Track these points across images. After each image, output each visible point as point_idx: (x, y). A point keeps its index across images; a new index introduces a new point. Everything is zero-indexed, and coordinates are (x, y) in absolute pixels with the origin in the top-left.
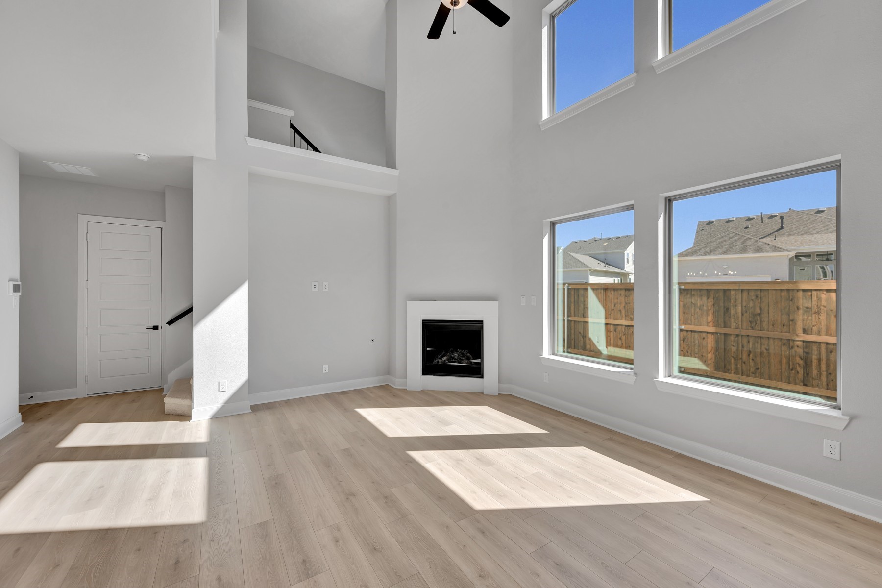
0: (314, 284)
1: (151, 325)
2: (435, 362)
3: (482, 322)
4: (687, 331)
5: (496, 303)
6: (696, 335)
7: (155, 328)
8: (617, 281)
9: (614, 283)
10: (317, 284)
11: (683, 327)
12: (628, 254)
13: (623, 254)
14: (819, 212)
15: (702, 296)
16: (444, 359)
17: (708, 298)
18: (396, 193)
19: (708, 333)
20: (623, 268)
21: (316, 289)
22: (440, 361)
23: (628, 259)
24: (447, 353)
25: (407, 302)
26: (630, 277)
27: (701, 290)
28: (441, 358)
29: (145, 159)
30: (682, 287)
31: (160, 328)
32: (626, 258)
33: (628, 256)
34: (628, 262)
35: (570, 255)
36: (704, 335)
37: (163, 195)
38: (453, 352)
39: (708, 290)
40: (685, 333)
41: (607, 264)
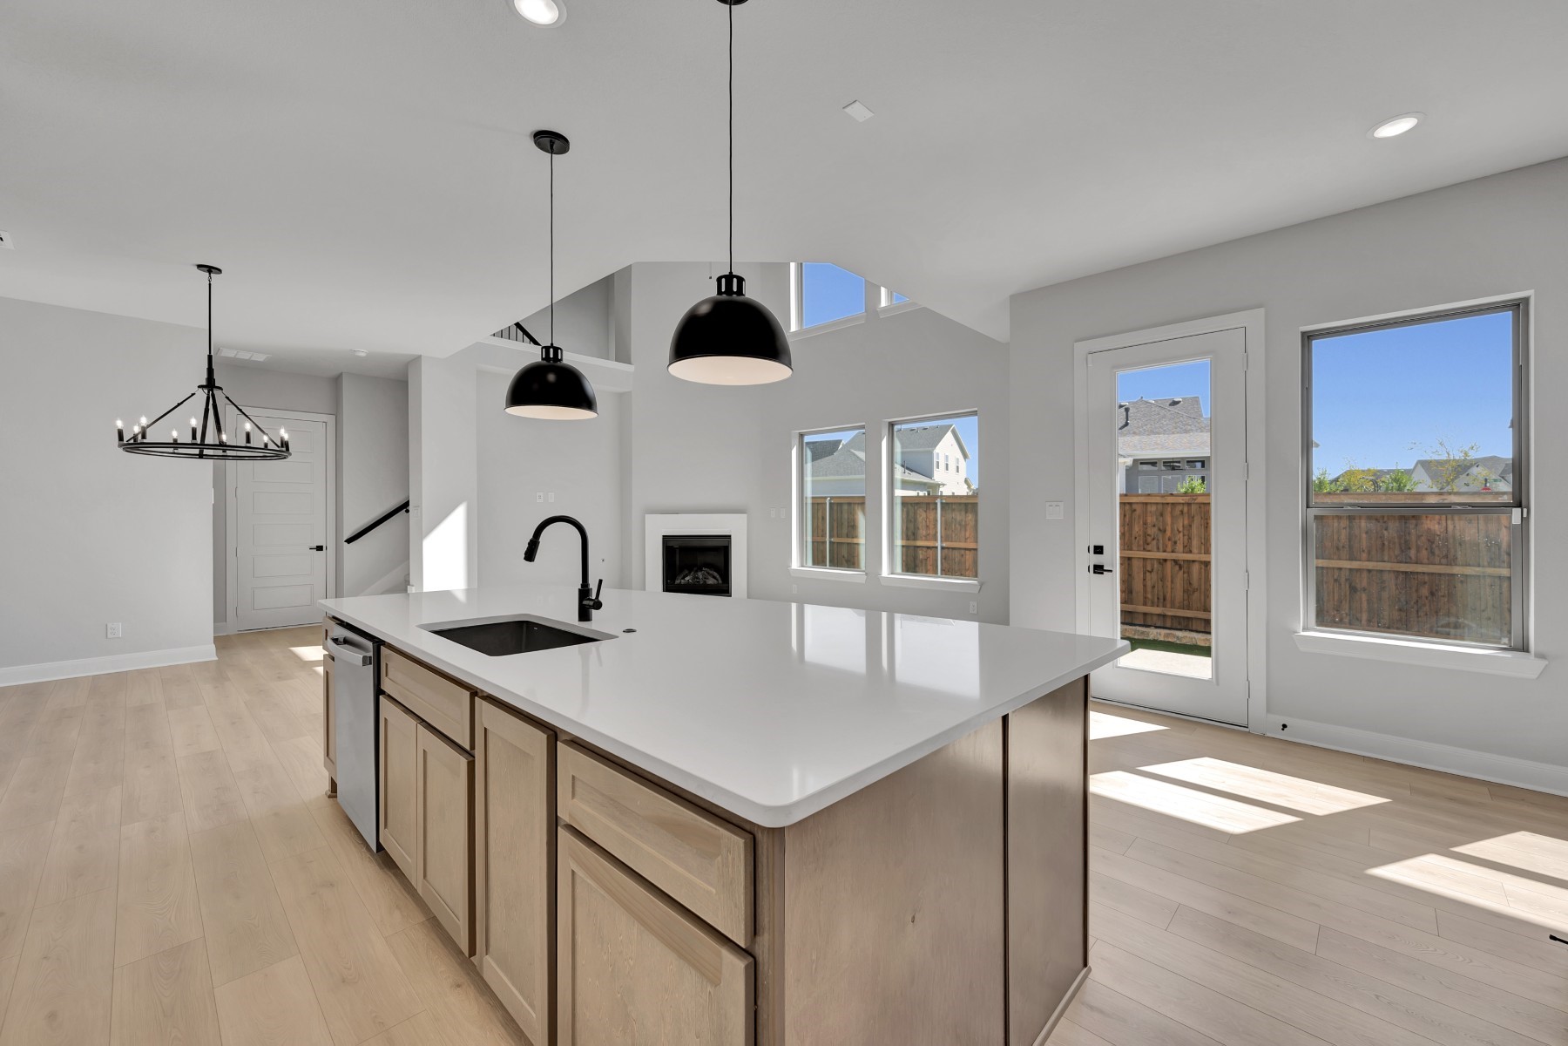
0: (538, 494)
1: (315, 546)
2: (677, 582)
3: (729, 537)
4: (948, 548)
5: (745, 515)
6: (956, 552)
7: (320, 548)
8: (921, 494)
9: (918, 496)
10: (541, 494)
11: (944, 545)
12: (938, 454)
13: (931, 454)
14: (1175, 403)
15: (961, 510)
16: (687, 579)
17: (966, 512)
18: (630, 392)
19: (966, 549)
20: (930, 476)
21: (541, 501)
22: (683, 581)
23: (938, 463)
24: (690, 573)
25: (647, 516)
26: (941, 489)
27: (960, 504)
28: (683, 578)
29: (363, 355)
30: (944, 501)
31: (324, 548)
32: (935, 460)
33: (938, 458)
34: (938, 467)
35: (854, 455)
36: (963, 552)
37: (336, 381)
38: (697, 571)
39: (966, 504)
40: (946, 551)
41: (908, 469)
